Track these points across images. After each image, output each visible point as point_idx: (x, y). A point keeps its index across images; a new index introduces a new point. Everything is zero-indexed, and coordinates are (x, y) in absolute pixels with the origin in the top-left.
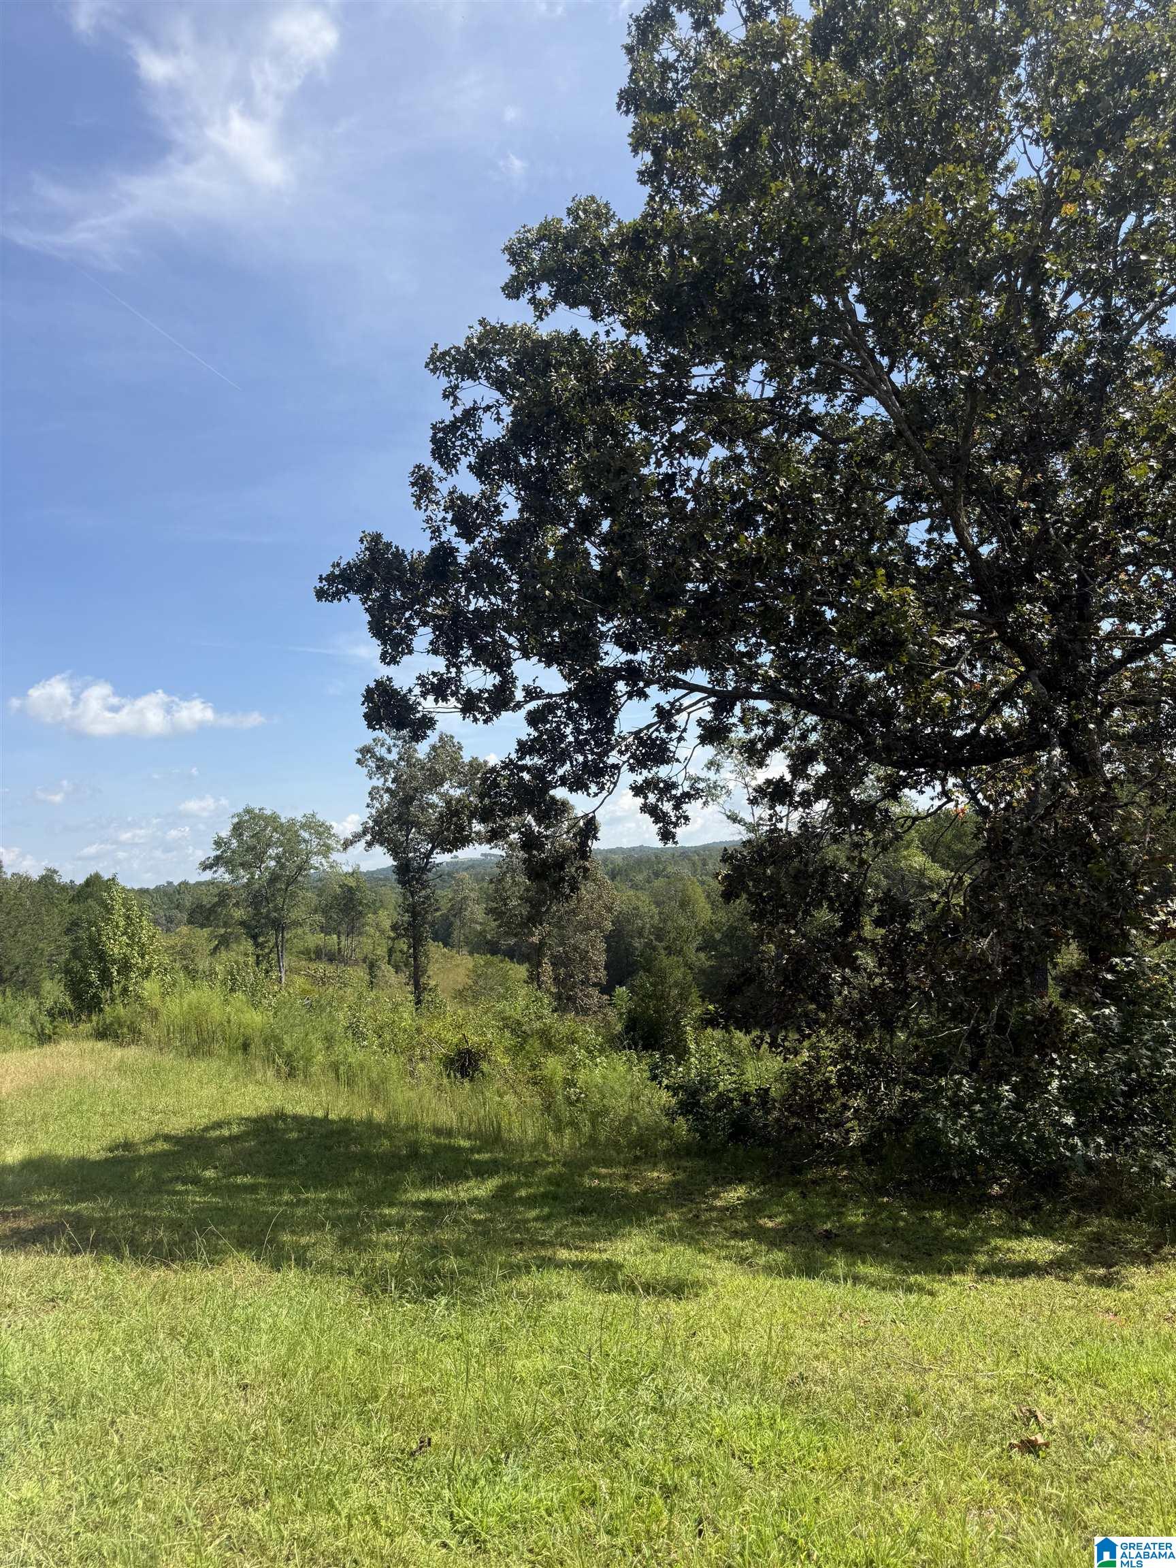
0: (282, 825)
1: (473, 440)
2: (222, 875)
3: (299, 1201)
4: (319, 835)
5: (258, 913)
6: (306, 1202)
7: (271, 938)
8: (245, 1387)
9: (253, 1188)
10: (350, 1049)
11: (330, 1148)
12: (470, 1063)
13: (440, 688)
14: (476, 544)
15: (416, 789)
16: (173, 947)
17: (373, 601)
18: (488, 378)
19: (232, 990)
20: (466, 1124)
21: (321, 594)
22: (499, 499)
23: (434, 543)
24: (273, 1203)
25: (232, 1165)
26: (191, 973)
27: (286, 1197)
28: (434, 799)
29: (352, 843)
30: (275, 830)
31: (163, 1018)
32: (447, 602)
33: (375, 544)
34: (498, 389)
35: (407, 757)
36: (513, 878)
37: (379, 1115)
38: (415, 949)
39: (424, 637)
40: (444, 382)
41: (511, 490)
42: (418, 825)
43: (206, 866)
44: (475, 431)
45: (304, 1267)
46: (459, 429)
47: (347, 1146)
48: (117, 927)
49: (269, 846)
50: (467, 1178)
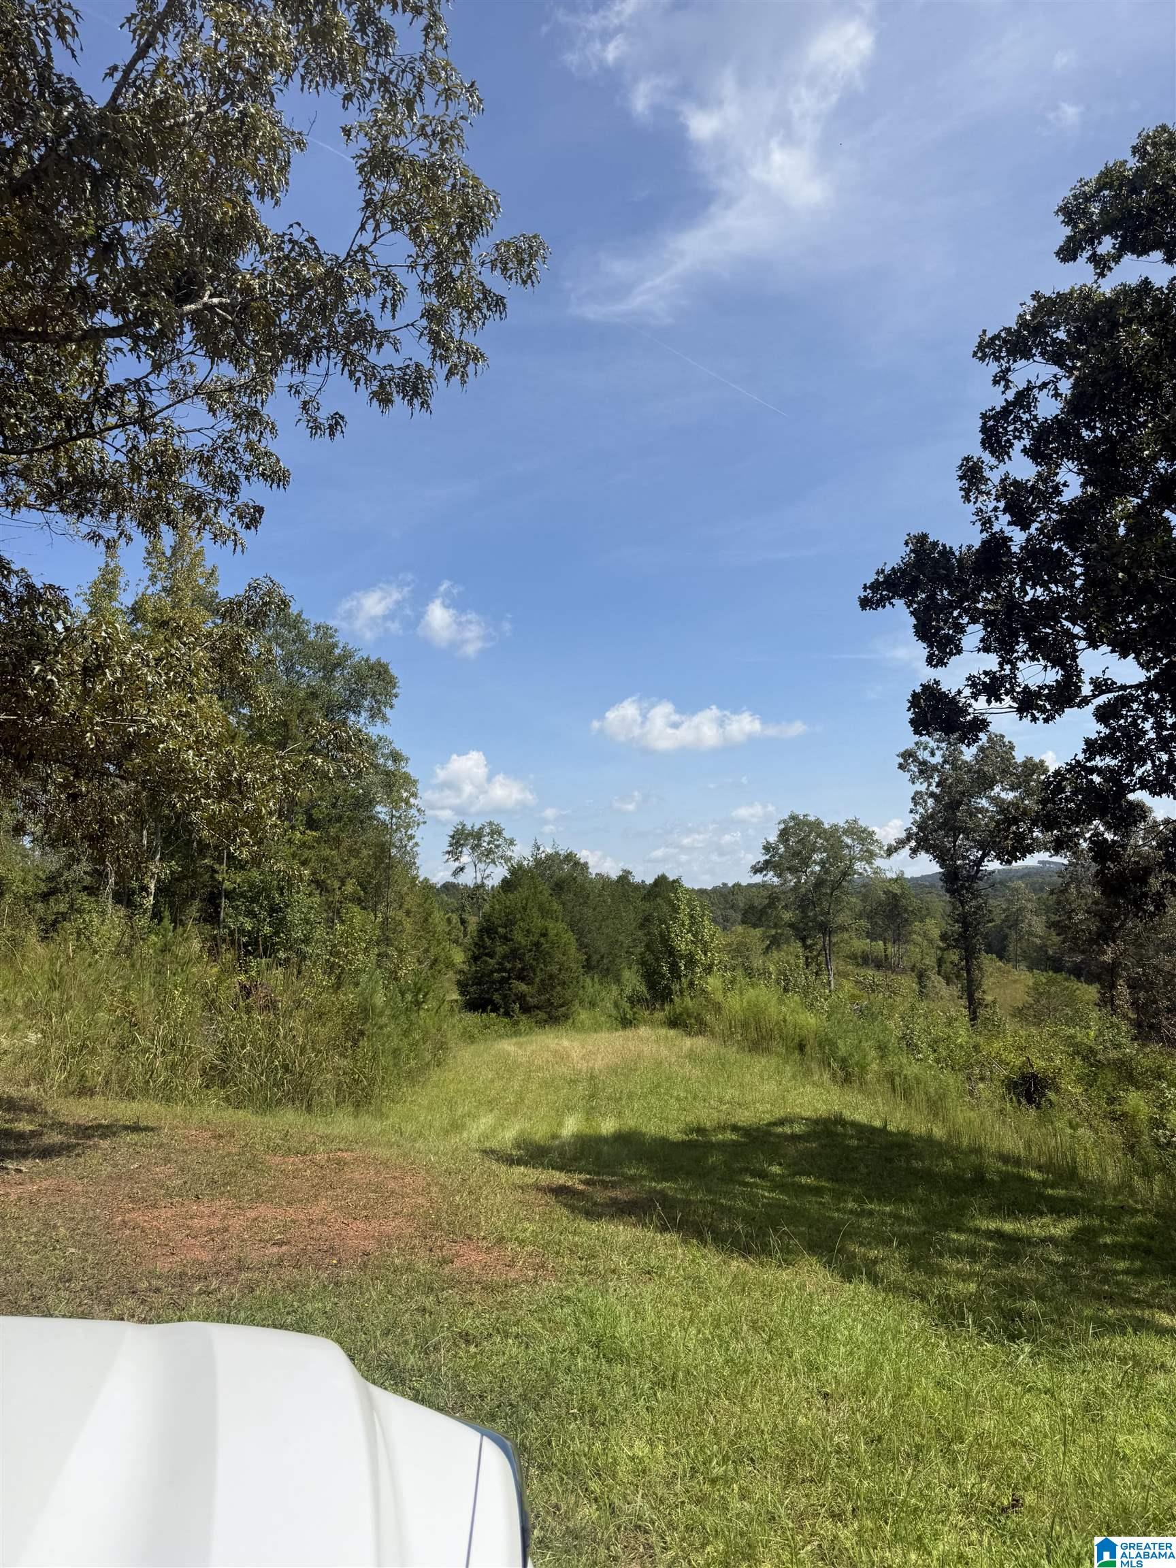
0: (825, 831)
1: (1028, 422)
2: (771, 878)
3: (863, 1211)
4: (862, 841)
5: (805, 916)
6: (871, 1213)
7: (818, 941)
8: (826, 1396)
9: (817, 1191)
10: (905, 1061)
11: (890, 1161)
12: (1036, 1089)
13: (992, 687)
14: (1033, 530)
15: (963, 793)
16: (729, 945)
17: (919, 603)
18: (1042, 354)
19: (786, 990)
20: (1035, 1154)
21: (865, 603)
22: (1057, 479)
23: (985, 535)
24: (838, 1210)
25: (795, 1164)
26: (749, 972)
27: (851, 1205)
28: (984, 803)
29: (896, 849)
30: (818, 836)
31: (725, 1012)
32: (999, 596)
33: (921, 544)
34: (1055, 363)
35: (952, 759)
36: (1078, 888)
37: (939, 1132)
38: (967, 962)
39: (974, 634)
40: (994, 368)
41: (1071, 466)
42: (966, 831)
43: (756, 870)
44: (1030, 412)
45: (875, 1283)
46: (1011, 412)
47: (908, 1161)
48: (683, 925)
49: (813, 851)
50: (1041, 1214)
